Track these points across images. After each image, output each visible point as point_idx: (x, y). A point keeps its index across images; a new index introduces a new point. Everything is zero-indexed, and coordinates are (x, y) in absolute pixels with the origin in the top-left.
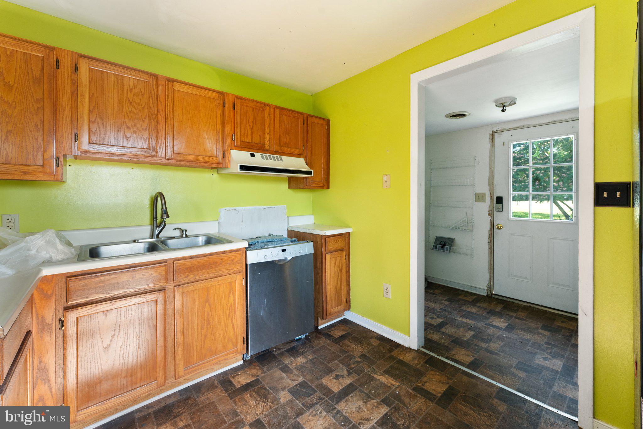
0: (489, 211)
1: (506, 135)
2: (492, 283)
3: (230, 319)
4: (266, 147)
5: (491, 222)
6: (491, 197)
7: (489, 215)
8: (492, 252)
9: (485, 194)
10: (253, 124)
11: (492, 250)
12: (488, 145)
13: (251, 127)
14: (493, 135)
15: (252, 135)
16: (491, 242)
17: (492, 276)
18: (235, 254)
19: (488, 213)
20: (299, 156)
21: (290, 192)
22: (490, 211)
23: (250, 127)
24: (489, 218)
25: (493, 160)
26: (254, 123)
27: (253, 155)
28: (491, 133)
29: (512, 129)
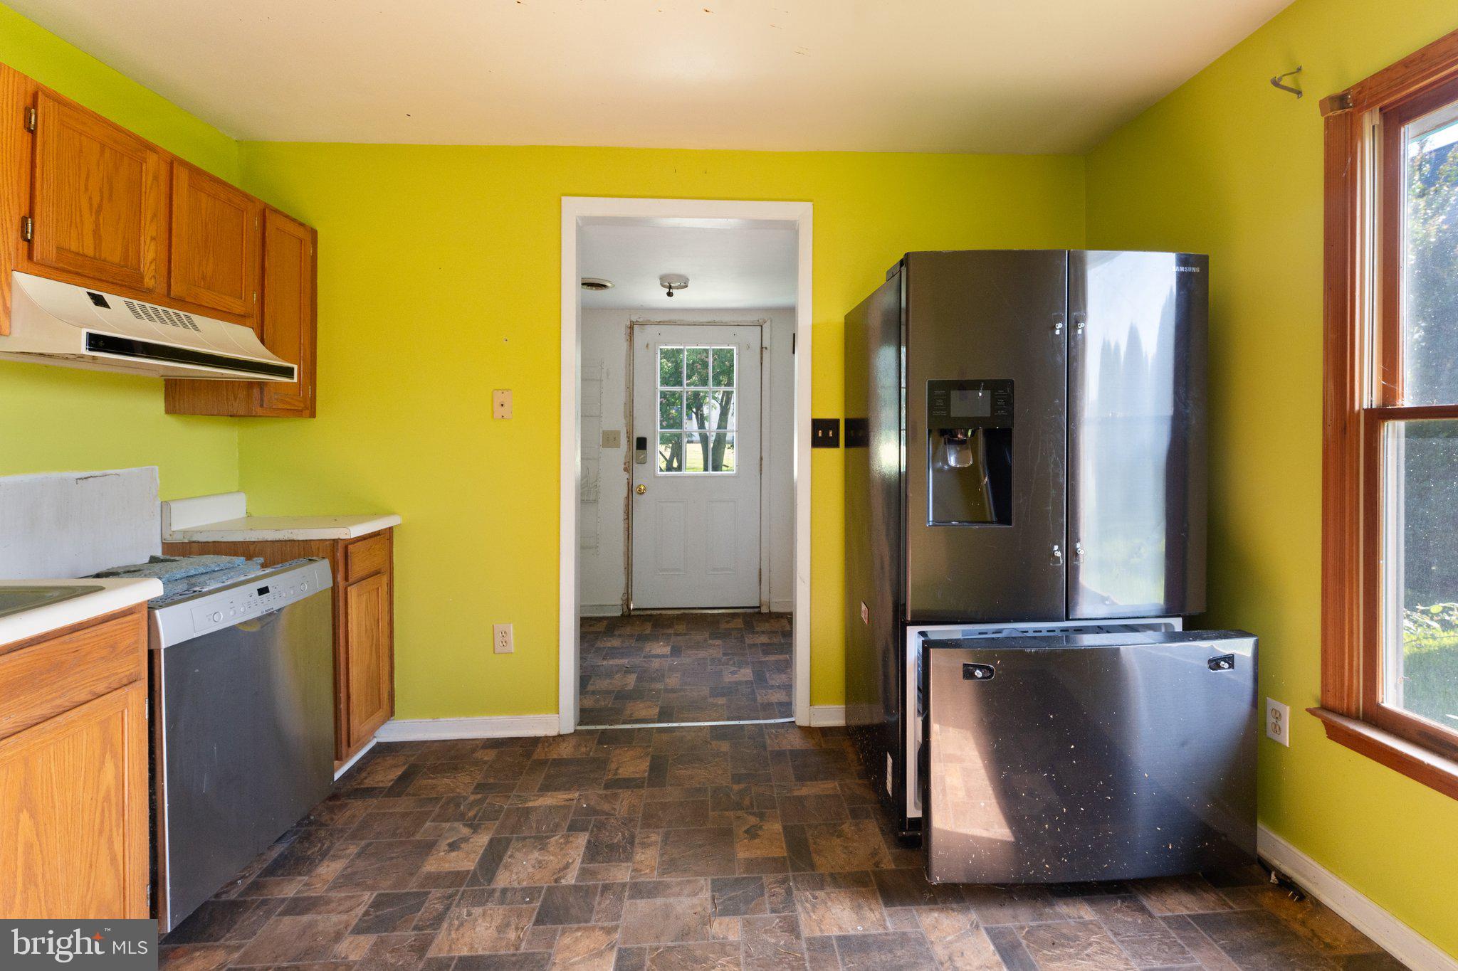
0: (625, 464)
1: (651, 331)
2: (630, 591)
3: (104, 841)
4: (147, 280)
5: (628, 483)
6: (628, 437)
7: (625, 470)
8: (630, 536)
9: (618, 433)
10: (102, 196)
11: (630, 532)
12: (624, 345)
13: (95, 205)
14: (631, 328)
15: (96, 232)
16: (628, 519)
17: (630, 577)
18: (122, 623)
19: (623, 466)
20: (239, 319)
21: (174, 425)
22: (627, 464)
23: (91, 205)
24: (625, 476)
25: (631, 372)
26: (106, 195)
27: (99, 301)
28: (628, 323)
29: (659, 323)
